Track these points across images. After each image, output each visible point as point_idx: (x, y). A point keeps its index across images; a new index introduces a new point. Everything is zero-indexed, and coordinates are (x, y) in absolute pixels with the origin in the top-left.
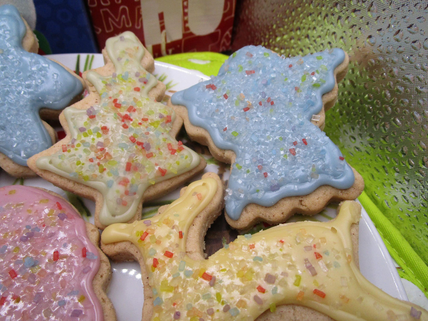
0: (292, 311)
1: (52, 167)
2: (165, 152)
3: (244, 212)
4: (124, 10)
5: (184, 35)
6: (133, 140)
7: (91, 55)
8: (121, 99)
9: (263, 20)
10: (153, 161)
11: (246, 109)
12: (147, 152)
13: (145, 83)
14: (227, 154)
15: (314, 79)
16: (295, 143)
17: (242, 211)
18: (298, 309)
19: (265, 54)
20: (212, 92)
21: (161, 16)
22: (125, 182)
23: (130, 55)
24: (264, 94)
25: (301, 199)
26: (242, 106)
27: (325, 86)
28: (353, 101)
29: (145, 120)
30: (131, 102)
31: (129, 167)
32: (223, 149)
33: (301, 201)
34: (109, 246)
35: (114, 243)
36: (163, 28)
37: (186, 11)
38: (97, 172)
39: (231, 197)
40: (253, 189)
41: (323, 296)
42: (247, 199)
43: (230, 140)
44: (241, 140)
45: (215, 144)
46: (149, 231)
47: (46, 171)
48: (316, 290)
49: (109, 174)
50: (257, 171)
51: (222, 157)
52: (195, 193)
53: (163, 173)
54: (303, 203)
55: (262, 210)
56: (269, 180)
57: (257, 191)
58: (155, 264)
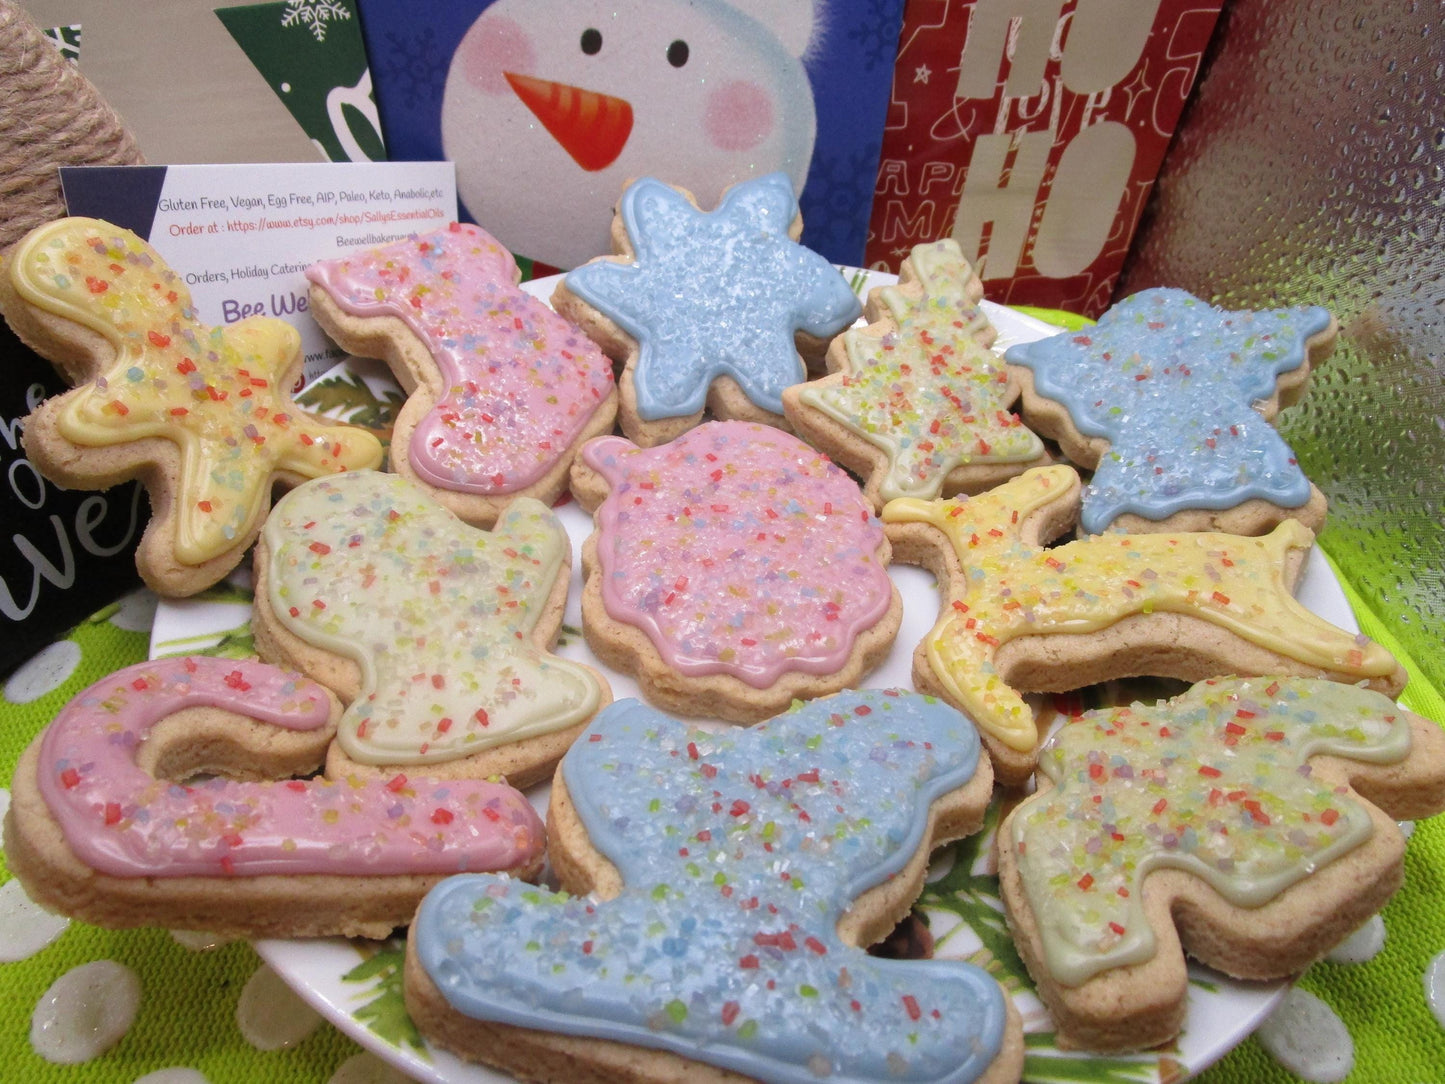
0: (1176, 621)
1: (822, 404)
2: (992, 422)
3: (1113, 526)
4: (928, 207)
5: (1019, 272)
6: (946, 392)
7: (862, 272)
8: (933, 333)
9: (1190, 262)
10: (972, 428)
11: (1140, 378)
12: (965, 415)
13: (970, 319)
14: (1095, 444)
15: (1267, 345)
16: (1216, 432)
17: (1109, 524)
18: (1186, 620)
19: (1186, 302)
20: (1082, 348)
21: (988, 229)
22: (928, 447)
23: (952, 273)
24: (1175, 359)
25: (1213, 516)
26: (1135, 372)
27: (1286, 359)
28: (1342, 408)
29: (967, 370)
30: (947, 340)
31: (935, 428)
32: (1089, 435)
33: (1213, 519)
34: (894, 526)
35: (902, 522)
36: (983, 251)
37: (1036, 225)
38: (889, 422)
39: (1096, 498)
40: (1135, 489)
41: (1226, 601)
42: (1122, 504)
43: (1105, 420)
44: (1126, 419)
45: (1076, 426)
46: (965, 506)
47: (812, 408)
48: (1216, 594)
49: (904, 431)
50: (1145, 464)
51: (1082, 450)
52: (1040, 476)
53: (985, 449)
54: (1216, 523)
55: (1143, 525)
56: (1165, 478)
57: (1141, 493)
58: (975, 540)
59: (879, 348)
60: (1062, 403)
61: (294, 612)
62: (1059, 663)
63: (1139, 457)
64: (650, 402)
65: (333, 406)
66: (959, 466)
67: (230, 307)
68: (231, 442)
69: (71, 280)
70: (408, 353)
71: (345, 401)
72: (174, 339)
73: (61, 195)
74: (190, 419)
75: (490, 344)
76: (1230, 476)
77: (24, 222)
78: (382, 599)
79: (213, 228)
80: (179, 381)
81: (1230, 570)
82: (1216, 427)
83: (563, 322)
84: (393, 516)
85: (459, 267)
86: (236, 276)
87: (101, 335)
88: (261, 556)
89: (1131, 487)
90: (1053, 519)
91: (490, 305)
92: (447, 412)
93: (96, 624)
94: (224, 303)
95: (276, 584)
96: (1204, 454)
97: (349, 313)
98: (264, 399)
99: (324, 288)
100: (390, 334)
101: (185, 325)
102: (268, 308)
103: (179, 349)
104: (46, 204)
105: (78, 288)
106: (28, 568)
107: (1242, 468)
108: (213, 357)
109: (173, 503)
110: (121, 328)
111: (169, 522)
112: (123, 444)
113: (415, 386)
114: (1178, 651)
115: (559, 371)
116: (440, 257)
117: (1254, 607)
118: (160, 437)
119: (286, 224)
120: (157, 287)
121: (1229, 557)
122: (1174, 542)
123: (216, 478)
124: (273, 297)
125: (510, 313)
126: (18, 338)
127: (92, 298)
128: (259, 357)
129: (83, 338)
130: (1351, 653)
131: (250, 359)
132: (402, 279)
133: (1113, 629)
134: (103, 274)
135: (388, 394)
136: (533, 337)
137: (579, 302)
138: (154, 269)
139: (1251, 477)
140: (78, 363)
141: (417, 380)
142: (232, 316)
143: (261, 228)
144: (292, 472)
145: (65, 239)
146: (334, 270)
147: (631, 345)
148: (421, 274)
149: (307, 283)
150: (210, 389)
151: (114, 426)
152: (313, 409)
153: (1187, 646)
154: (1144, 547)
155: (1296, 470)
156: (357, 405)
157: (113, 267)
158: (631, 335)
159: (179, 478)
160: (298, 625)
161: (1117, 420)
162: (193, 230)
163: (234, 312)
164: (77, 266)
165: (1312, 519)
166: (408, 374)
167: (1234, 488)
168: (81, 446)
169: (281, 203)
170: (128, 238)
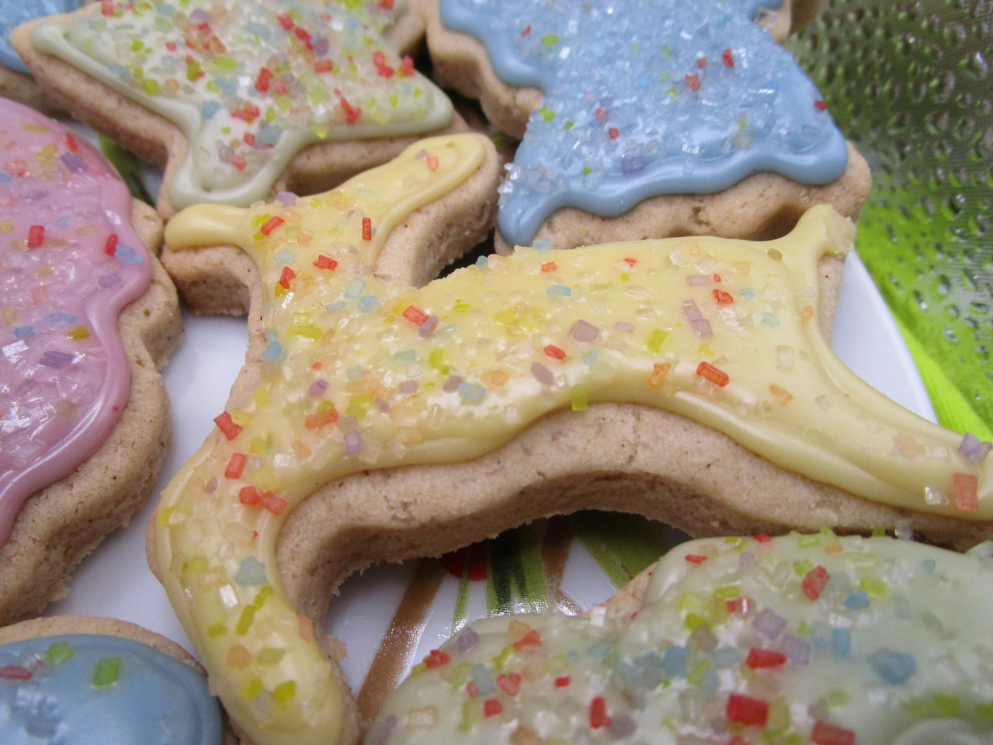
0: (632, 420)
1: (68, 50)
2: (365, 69)
3: (545, 231)
6: (286, 23)
10: (329, 80)
12: (317, 59)
14: (523, 98)
16: (701, 64)
17: (539, 228)
18: (649, 417)
22: (249, 114)
25: (697, 204)
28: (868, 33)
31: (263, 84)
32: (514, 85)
33: (697, 211)
34: (182, 256)
35: (196, 248)
38: (181, 76)
39: (518, 185)
40: (577, 167)
41: (722, 380)
42: (556, 193)
43: (535, 58)
44: (565, 53)
45: (497, 73)
46: (287, 215)
47: (53, 57)
48: (703, 365)
49: (209, 86)
50: (591, 124)
51: (508, 110)
52: (423, 153)
53: (351, 115)
54: (702, 216)
55: (592, 227)
56: (622, 149)
57: (586, 172)
58: (286, 280)
60: (479, 40)
62: (414, 524)
63: (584, 113)
66: (311, 146)
76: (723, 135)
81: (728, 312)
82: (700, 55)
89: (570, 162)
90: (449, 225)
96: (683, 100)
107: (741, 118)
114: (636, 477)
117: (774, 389)
121: (726, 286)
122: (631, 261)
130: (958, 478)
133: (517, 446)
139: (757, 136)
153: (652, 470)
154: (581, 274)
155: (825, 122)
161: (551, 56)
165: (848, 201)
167: (730, 156)
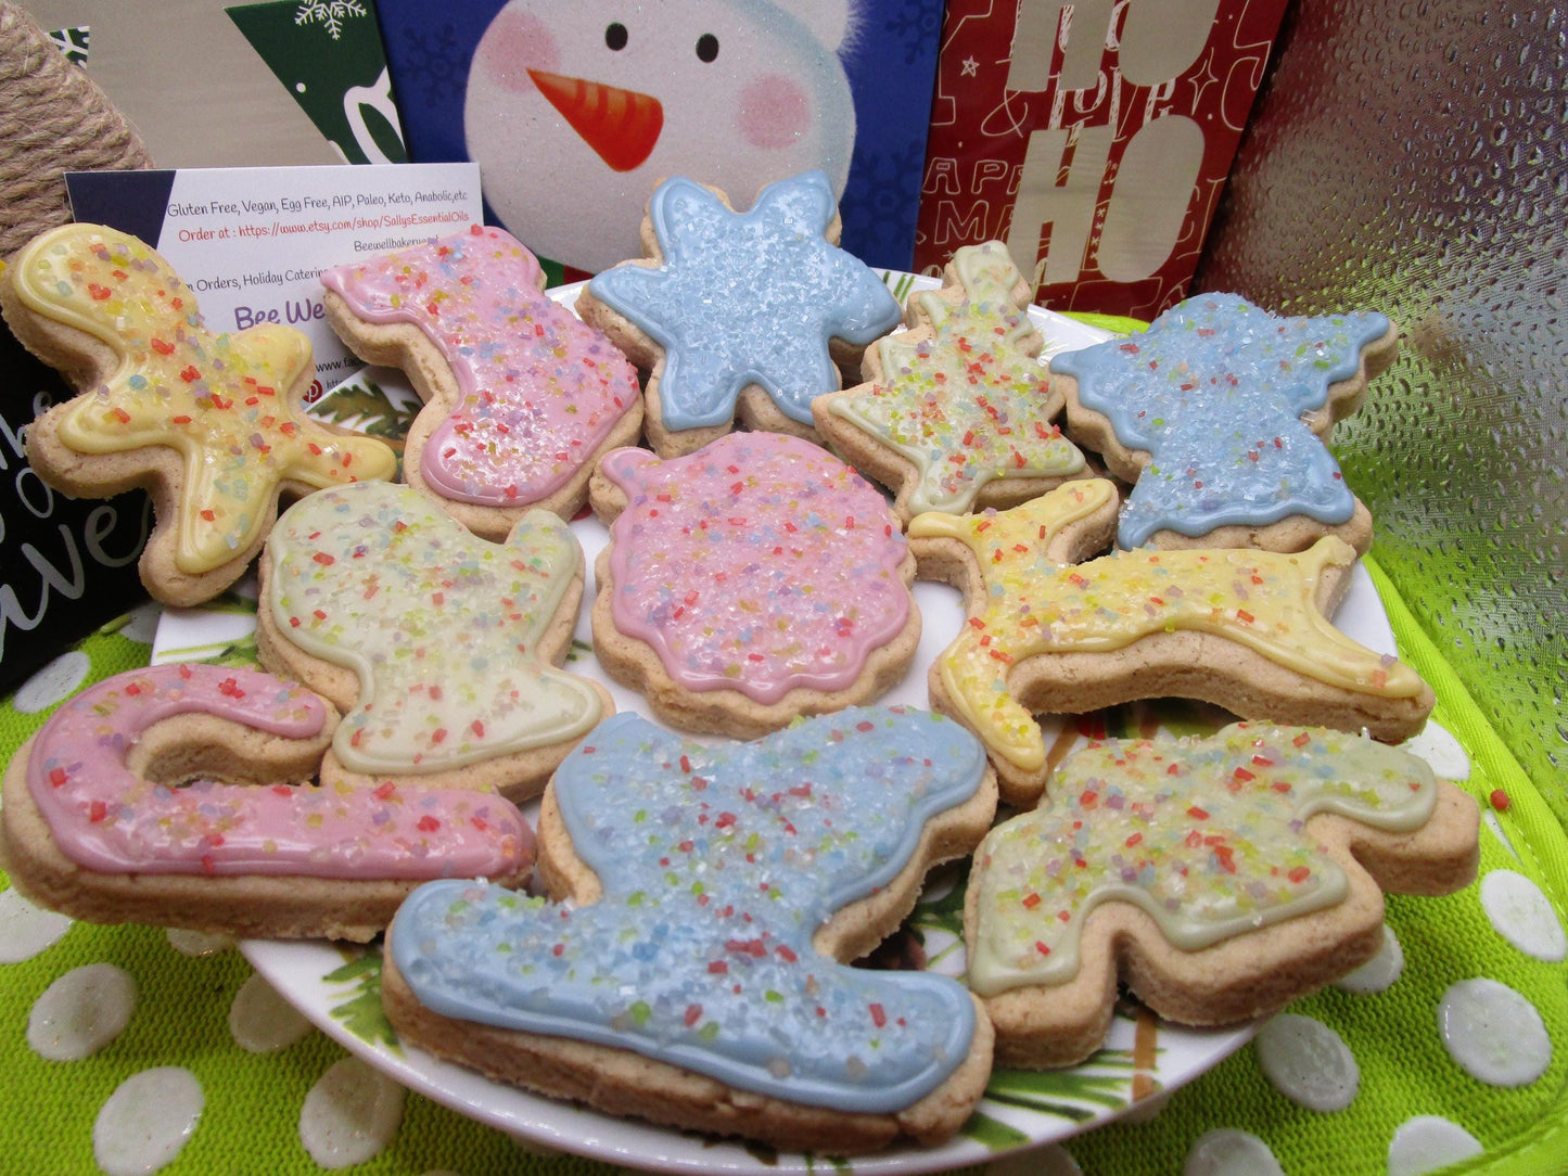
0: (1199, 640)
1: (852, 415)
2: (1030, 433)
3: (1149, 543)
4: (982, 207)
5: (1082, 276)
6: (982, 402)
7: (909, 276)
8: (971, 340)
9: (1262, 265)
10: (1007, 440)
11: (1186, 387)
12: (1001, 426)
13: (1013, 325)
14: (1137, 457)
15: (1320, 353)
16: (1260, 445)
17: (1146, 541)
18: (1209, 638)
19: (1239, 307)
20: (1129, 356)
21: (1047, 230)
22: (960, 459)
23: (996, 278)
24: (1223, 368)
25: (1253, 532)
26: (1182, 381)
27: (1338, 368)
28: (1404, 420)
29: (1005, 379)
30: (987, 347)
31: (968, 440)
32: (1131, 448)
33: (1252, 536)
34: (920, 541)
35: (928, 537)
36: (1043, 253)
37: (1099, 226)
38: (920, 434)
39: (1132, 513)
40: (1173, 504)
41: (1251, 619)
42: (1158, 520)
43: (1148, 432)
44: (1167, 432)
45: (1118, 439)
46: (992, 521)
47: (841, 418)
48: (1241, 611)
49: (935, 442)
50: (1184, 478)
51: (1125, 464)
52: (1074, 490)
53: (1020, 462)
54: (1256, 540)
55: (1181, 542)
56: (1203, 494)
57: (1179, 508)
58: (998, 556)
59: (914, 356)
60: (1106, 416)
61: (295, 622)
62: (1076, 682)
63: (1179, 471)
64: (675, 412)
65: (349, 416)
66: (993, 480)
67: (243, 314)
68: (236, 451)
69: (73, 287)
70: (423, 361)
71: (361, 411)
72: (179, 347)
73: (67, 201)
74: (193, 427)
75: (509, 352)
76: (1270, 490)
77: (31, 227)
78: (383, 610)
79: (224, 233)
80: (182, 389)
81: (1259, 589)
82: (1261, 439)
83: (587, 329)
84: (400, 527)
85: (481, 272)
86: (248, 282)
87: (104, 343)
88: (265, 566)
89: (1169, 501)
90: (1086, 535)
91: (507, 311)
92: (461, 422)
93: (106, 635)
94: (237, 311)
95: (278, 594)
96: (1246, 467)
97: (364, 321)
98: (269, 407)
99: (340, 295)
100: (406, 342)
101: (190, 332)
102: (282, 315)
103: (183, 357)
104: (52, 210)
105: (81, 295)
106: (37, 578)
107: (1283, 483)
108: (219, 365)
109: (176, 512)
110: (123, 335)
111: (172, 532)
112: (124, 452)
113: (431, 395)
114: (1199, 670)
115: (580, 379)
116: (459, 261)
117: (1279, 625)
118: (163, 446)
119: (301, 229)
120: (162, 293)
121: (1258, 575)
122: (1203, 558)
123: (220, 486)
124: (288, 304)
125: (531, 320)
126: (22, 346)
127: (94, 305)
128: (267, 365)
129: (85, 345)
130: (1375, 673)
131: (258, 367)
132: (419, 285)
133: (1133, 647)
134: (105, 280)
135: (406, 404)
136: (555, 344)
137: (604, 307)
138: (159, 275)
139: (1292, 492)
140: (81, 371)
141: (433, 389)
142: (244, 323)
143: (275, 233)
144: (300, 482)
145: (67, 246)
146: (348, 275)
147: (658, 352)
148: (439, 280)
149: (324, 289)
150: (215, 398)
151: (116, 434)
152: (329, 419)
153: (1209, 665)
154: (1174, 564)
155: (1341, 484)
156: (375, 415)
157: (116, 273)
158: (657, 343)
159: (182, 487)
160: (299, 635)
161: (1158, 432)
162: (203, 236)
163: (246, 318)
164: (80, 273)
165: (1353, 536)
166: (424, 383)
167: (1275, 503)
168: (81, 453)
169: (295, 206)
170: (133, 245)
